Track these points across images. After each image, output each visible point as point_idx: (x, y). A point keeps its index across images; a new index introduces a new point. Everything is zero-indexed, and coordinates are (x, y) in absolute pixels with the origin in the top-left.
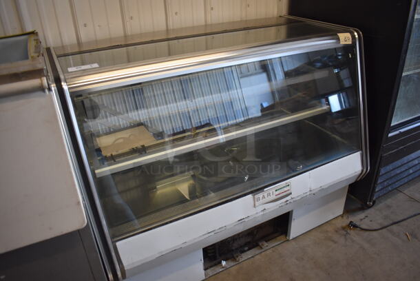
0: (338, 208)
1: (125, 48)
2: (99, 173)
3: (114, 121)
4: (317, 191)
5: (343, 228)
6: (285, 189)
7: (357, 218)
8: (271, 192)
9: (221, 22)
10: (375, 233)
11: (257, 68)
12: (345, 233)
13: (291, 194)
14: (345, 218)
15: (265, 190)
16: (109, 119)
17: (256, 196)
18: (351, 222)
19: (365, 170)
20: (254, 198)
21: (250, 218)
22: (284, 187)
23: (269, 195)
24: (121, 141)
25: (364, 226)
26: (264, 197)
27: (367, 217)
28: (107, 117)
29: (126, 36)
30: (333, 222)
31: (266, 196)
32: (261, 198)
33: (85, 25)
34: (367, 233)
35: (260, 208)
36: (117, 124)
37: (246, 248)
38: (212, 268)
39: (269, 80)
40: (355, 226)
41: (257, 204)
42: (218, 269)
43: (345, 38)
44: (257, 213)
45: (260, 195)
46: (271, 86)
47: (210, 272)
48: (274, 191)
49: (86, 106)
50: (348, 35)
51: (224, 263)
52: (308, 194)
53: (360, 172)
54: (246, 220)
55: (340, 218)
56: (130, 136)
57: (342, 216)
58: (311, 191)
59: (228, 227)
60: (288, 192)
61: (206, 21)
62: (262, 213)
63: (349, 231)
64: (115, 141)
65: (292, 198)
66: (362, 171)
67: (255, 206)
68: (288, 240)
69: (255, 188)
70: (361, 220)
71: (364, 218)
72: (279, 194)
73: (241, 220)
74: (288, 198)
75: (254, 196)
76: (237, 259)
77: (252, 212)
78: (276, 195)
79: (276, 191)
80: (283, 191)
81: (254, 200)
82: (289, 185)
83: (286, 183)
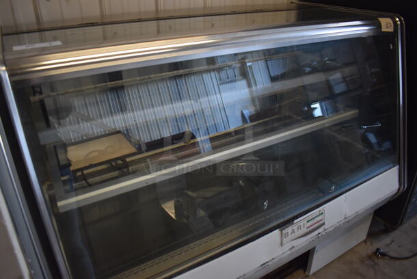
1: (100, 27)
2: (62, 206)
3: (87, 128)
4: (351, 218)
5: (370, 257)
6: (318, 219)
7: (383, 243)
8: (302, 223)
10: (406, 262)
11: (237, 75)
12: (372, 263)
13: (324, 224)
14: (368, 243)
15: (295, 221)
16: (81, 124)
17: (284, 231)
18: (378, 249)
19: (402, 188)
20: (282, 233)
21: (274, 261)
22: (317, 216)
23: (299, 228)
24: (96, 154)
25: (392, 254)
26: (293, 231)
27: (393, 241)
28: (78, 122)
29: (102, 16)
31: (296, 230)
32: (290, 233)
34: (397, 263)
35: (287, 247)
36: (91, 132)
39: (249, 86)
40: (383, 255)
41: (285, 240)
43: (386, 24)
44: (284, 253)
45: (289, 230)
46: (251, 92)
48: (305, 222)
49: (48, 108)
50: (389, 20)
52: (343, 222)
53: (396, 192)
54: (270, 263)
55: (363, 243)
56: (107, 148)
57: (365, 242)
58: (345, 218)
59: (247, 276)
60: (321, 222)
62: (289, 252)
63: (376, 260)
64: (87, 155)
65: (325, 230)
66: (399, 189)
67: (282, 244)
68: (307, 276)
69: (282, 220)
70: (388, 245)
71: (391, 244)
72: (311, 226)
73: (264, 264)
74: (321, 230)
75: (281, 231)
77: (278, 252)
78: (307, 228)
79: (308, 222)
80: (315, 221)
81: (282, 236)
82: (322, 213)
83: (320, 211)
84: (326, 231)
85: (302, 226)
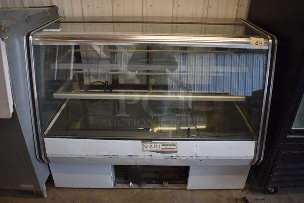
0: (239, 182)
4: (203, 158)
5: (236, 200)
6: (172, 147)
7: (252, 197)
8: (158, 145)
9: (185, 16)
13: (177, 152)
14: (244, 192)
15: (153, 141)
17: (145, 144)
19: (257, 158)
20: (143, 144)
21: (139, 157)
22: (170, 145)
23: (156, 146)
26: (151, 146)
27: (264, 199)
30: (232, 192)
31: (153, 146)
32: (148, 146)
33: (88, 6)
35: (147, 153)
37: (154, 182)
41: (145, 149)
42: (126, 186)
44: (145, 156)
45: (149, 144)
47: (119, 186)
48: (161, 145)
50: (261, 40)
51: (131, 184)
52: (194, 158)
54: (136, 158)
55: (241, 191)
60: (174, 150)
61: (172, 14)
62: (149, 158)
65: (177, 156)
66: (255, 158)
71: (260, 200)
72: (165, 149)
73: (131, 156)
74: (174, 155)
75: (142, 142)
76: (142, 185)
77: (141, 154)
78: (162, 149)
79: (163, 145)
80: (168, 147)
81: (143, 145)
82: (175, 145)
83: (173, 143)
84: (179, 158)
85: (158, 146)
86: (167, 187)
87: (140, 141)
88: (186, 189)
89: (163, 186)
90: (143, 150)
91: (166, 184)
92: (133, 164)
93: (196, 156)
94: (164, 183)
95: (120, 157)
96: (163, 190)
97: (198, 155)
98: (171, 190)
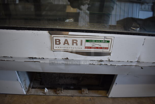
13: (109, 54)
15: (70, 33)
26: (66, 42)
37: (72, 87)
38: (36, 89)
42: (40, 92)
45: (62, 38)
47: (33, 91)
51: (46, 90)
52: (134, 64)
73: (32, 58)
75: (51, 34)
76: (58, 92)
77: (49, 55)
78: (86, 48)
79: (87, 41)
80: (97, 44)
81: (52, 39)
82: (108, 42)
83: (105, 37)
84: (111, 63)
85: (79, 43)
86: (86, 95)
87: (46, 33)
88: (107, 97)
89: (81, 93)
90: (52, 49)
91: (86, 91)
92: (40, 70)
93: (137, 61)
94: (82, 89)
95: (16, 60)
96: (81, 97)
97: (142, 60)
98: (90, 97)
